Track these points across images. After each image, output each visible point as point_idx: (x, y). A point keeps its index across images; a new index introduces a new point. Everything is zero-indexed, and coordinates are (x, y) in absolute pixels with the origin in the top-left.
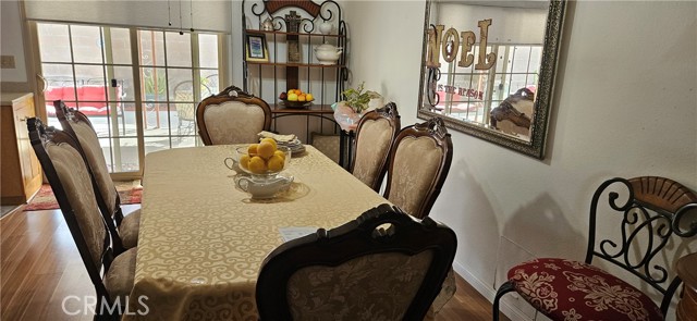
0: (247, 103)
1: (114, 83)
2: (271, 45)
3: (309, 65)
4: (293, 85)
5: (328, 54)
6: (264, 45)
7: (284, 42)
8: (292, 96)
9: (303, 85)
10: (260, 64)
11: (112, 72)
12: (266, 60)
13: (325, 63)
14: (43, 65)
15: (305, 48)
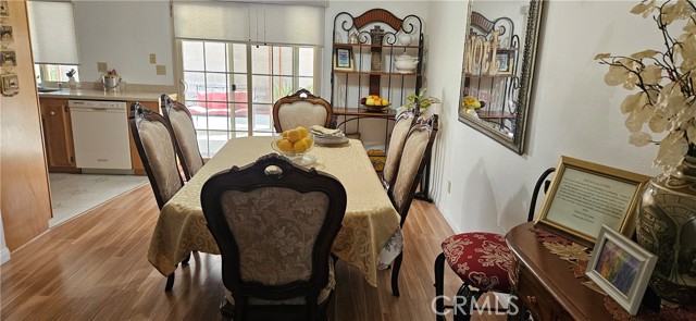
0: (314, 104)
1: (234, 88)
2: (357, 56)
3: (390, 74)
4: (375, 91)
5: (406, 63)
6: (351, 56)
7: (368, 53)
8: (370, 101)
9: (384, 91)
10: (347, 73)
11: (232, 79)
12: (351, 69)
13: (402, 72)
14: (185, 73)
15: (388, 58)
